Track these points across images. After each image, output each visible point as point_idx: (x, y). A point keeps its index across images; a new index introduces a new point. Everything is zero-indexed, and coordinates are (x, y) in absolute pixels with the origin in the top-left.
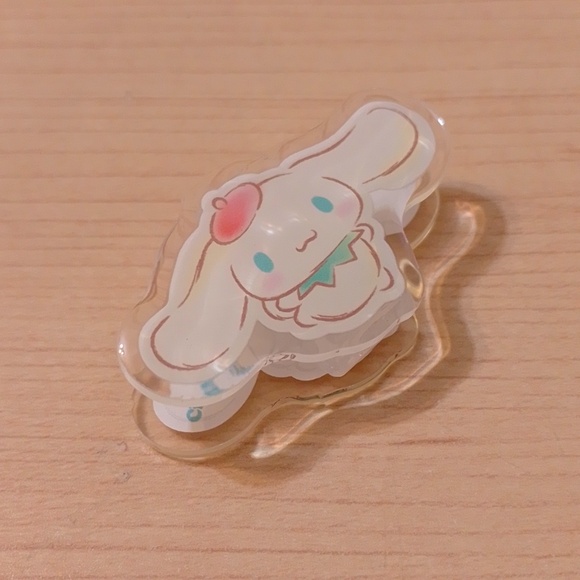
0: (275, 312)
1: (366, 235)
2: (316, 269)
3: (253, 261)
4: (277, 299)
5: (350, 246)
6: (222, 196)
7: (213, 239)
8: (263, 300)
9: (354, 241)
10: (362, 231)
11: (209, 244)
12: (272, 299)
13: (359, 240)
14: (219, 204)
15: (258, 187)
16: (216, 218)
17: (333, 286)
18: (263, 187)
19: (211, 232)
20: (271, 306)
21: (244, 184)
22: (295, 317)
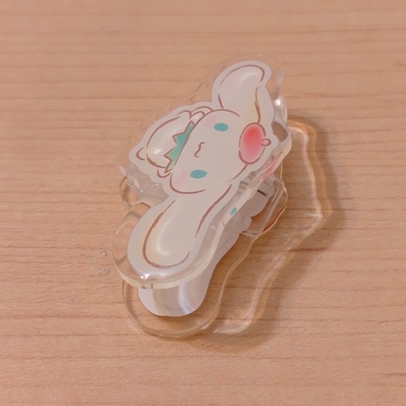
0: (203, 110)
1: (162, 172)
2: (187, 139)
3: (228, 125)
4: (204, 115)
5: (171, 160)
6: (266, 147)
7: (258, 123)
8: (212, 111)
9: (169, 164)
10: (166, 172)
11: (259, 120)
12: (207, 114)
13: (166, 166)
14: (267, 142)
15: (247, 163)
16: (263, 134)
17: (173, 136)
18: (243, 165)
19: (261, 126)
20: (206, 111)
21: (257, 161)
22: (190, 112)
